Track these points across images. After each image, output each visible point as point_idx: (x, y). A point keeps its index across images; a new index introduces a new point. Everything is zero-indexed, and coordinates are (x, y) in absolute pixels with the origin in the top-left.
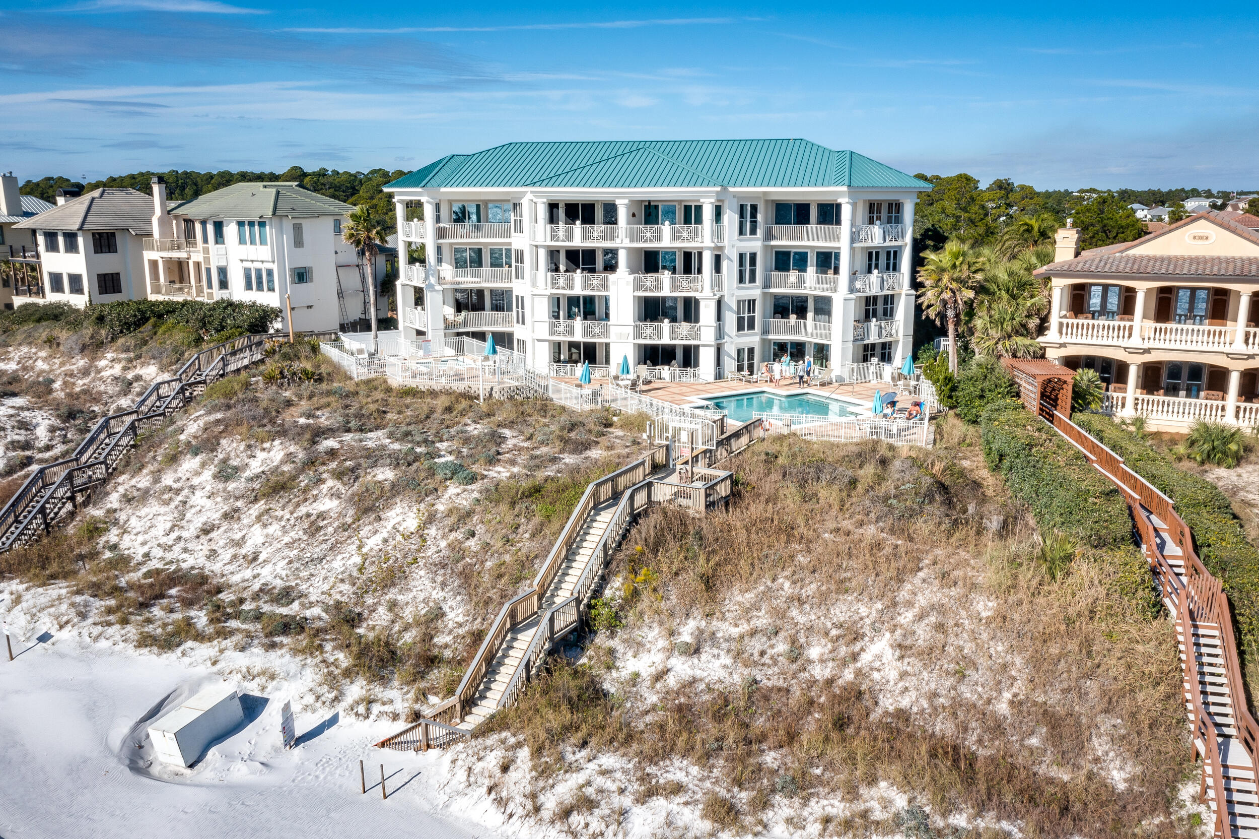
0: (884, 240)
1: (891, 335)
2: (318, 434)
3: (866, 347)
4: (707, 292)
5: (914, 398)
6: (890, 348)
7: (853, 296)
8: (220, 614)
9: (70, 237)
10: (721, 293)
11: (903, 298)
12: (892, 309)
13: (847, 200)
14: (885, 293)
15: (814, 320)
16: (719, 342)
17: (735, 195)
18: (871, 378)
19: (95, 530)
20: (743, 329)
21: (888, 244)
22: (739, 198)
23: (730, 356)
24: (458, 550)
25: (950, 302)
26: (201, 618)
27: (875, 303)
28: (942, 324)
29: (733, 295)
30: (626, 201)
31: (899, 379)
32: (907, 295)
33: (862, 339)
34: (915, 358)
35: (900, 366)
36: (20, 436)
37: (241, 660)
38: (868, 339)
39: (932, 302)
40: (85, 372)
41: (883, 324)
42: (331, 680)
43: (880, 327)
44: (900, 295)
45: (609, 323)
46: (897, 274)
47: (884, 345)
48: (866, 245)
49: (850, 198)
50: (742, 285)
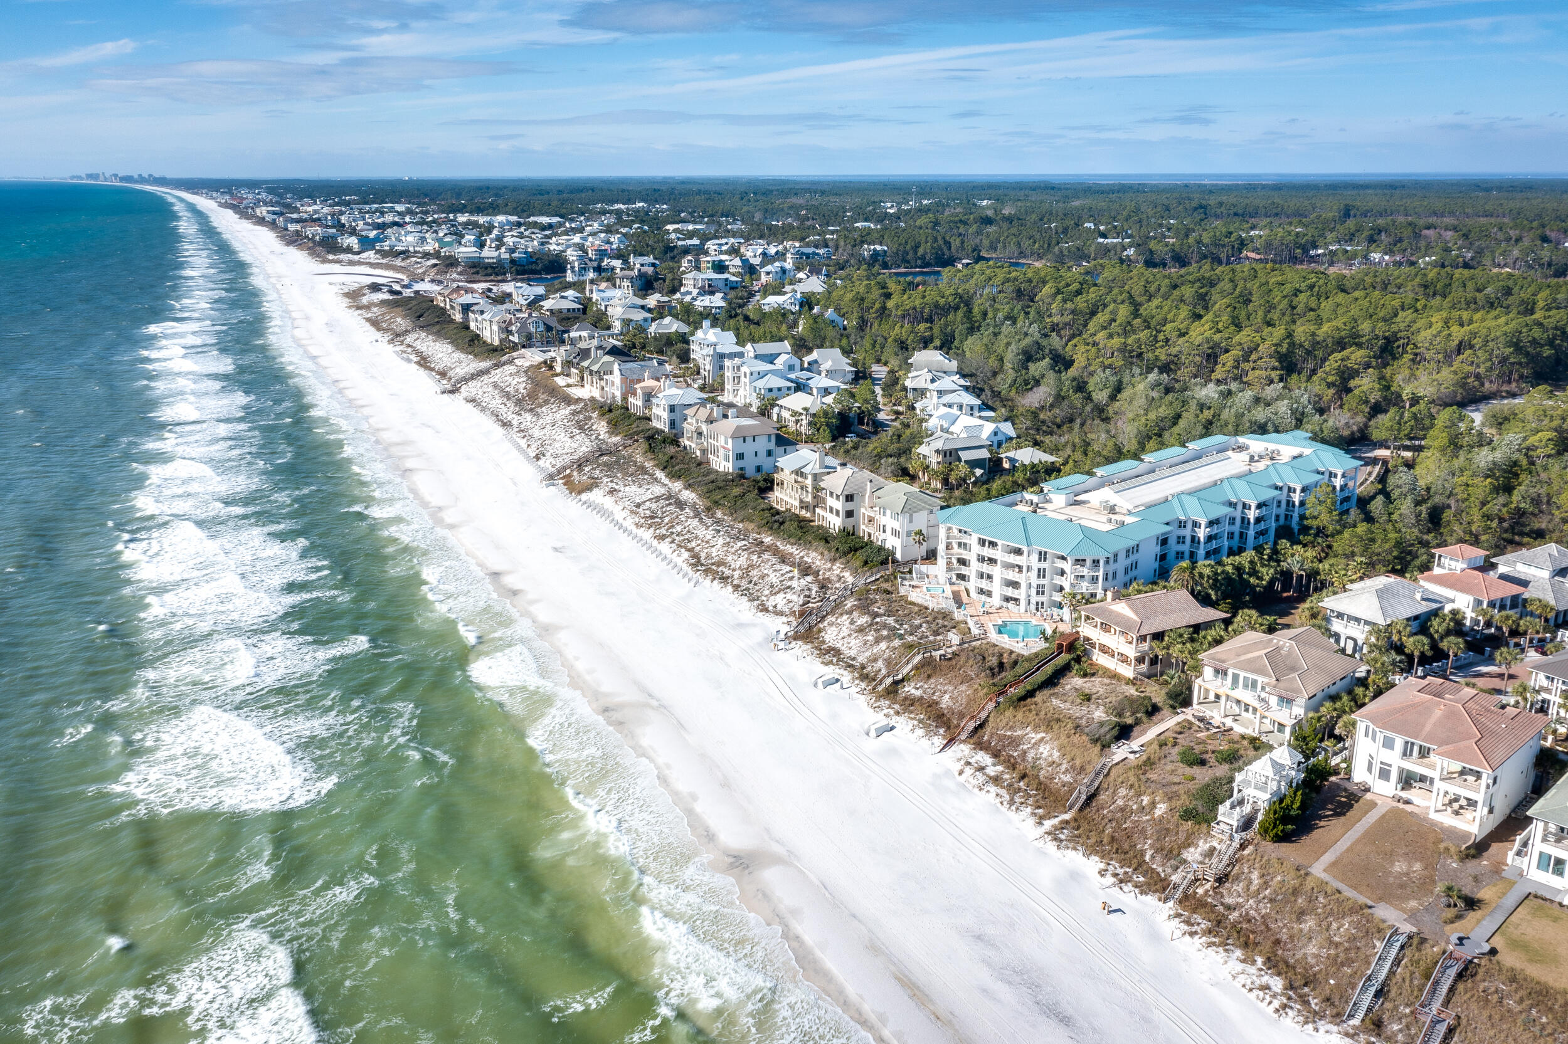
2: (877, 615)
4: (1024, 579)
8: (839, 660)
9: (838, 497)
19: (820, 631)
24: (890, 657)
26: (835, 660)
36: (807, 593)
37: (838, 671)
40: (830, 570)
42: (853, 679)
50: (1039, 579)
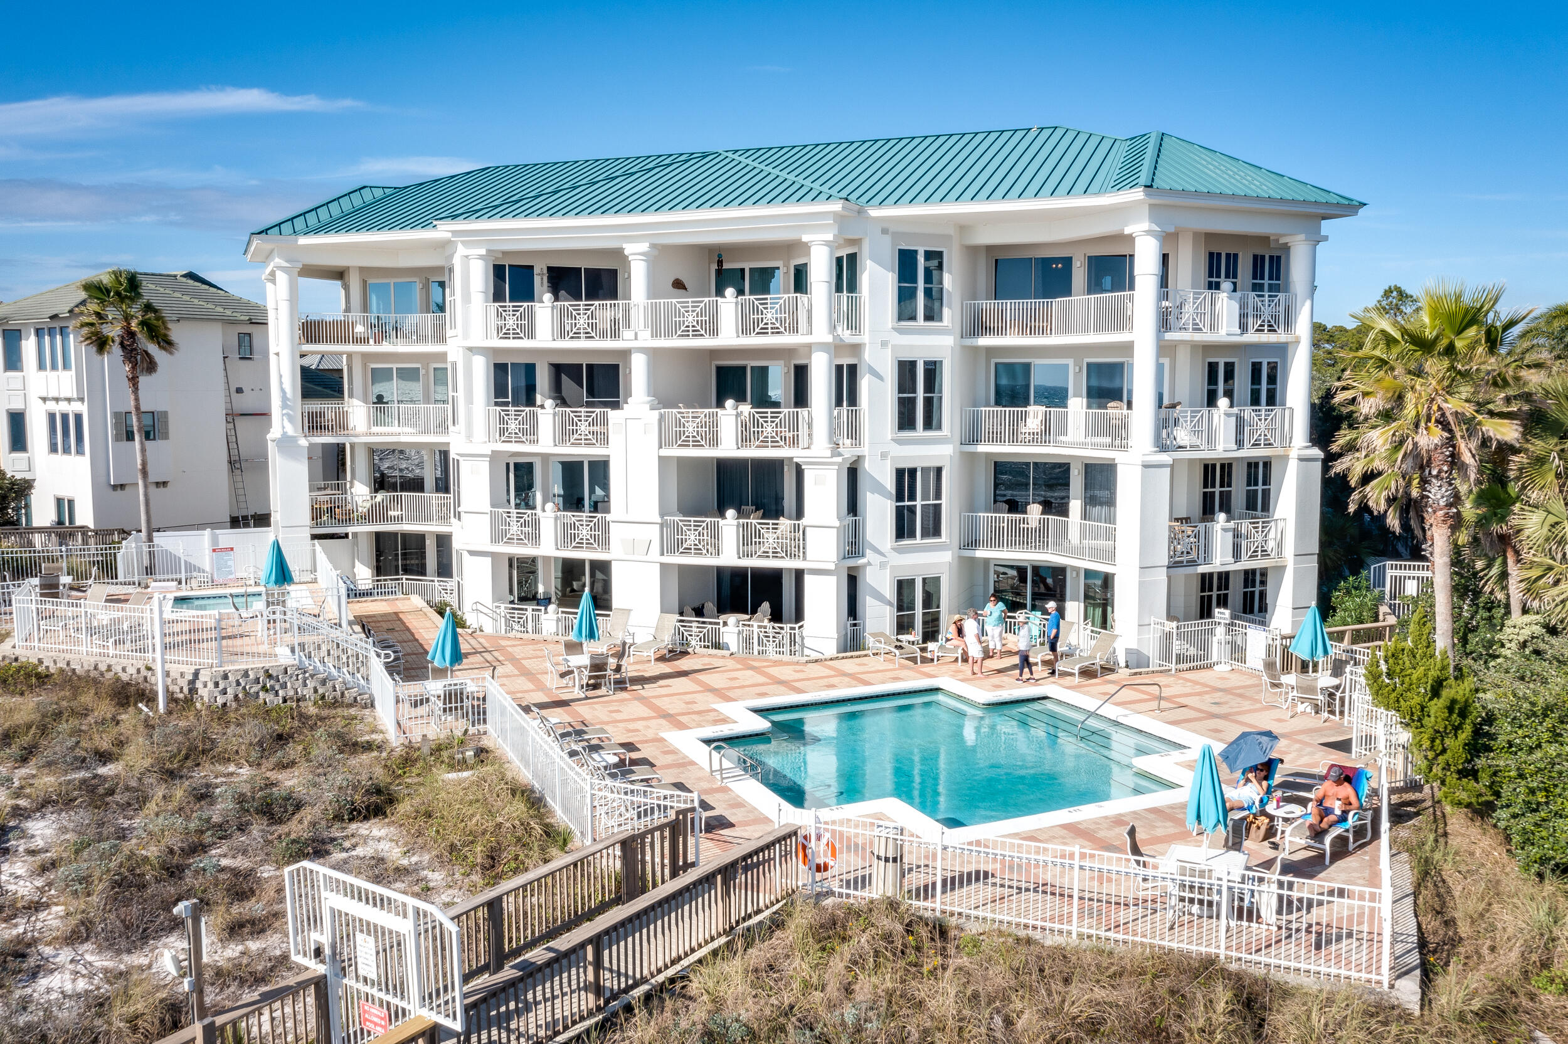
0: (1243, 328)
1: (1265, 554)
3: (1206, 580)
4: (820, 446)
5: (1330, 727)
6: (1263, 583)
7: (1166, 458)
10: (857, 451)
11: (1293, 467)
12: (1266, 494)
13: (1145, 225)
14: (1248, 452)
15: (1085, 516)
16: (852, 563)
17: (885, 228)
18: (1215, 659)
20: (912, 535)
21: (1251, 337)
22: (896, 236)
23: (879, 597)
25: (1438, 458)
27: (1227, 480)
28: (1405, 526)
29: (884, 456)
30: (644, 247)
31: (1286, 668)
32: (1302, 459)
33: (1193, 563)
34: (1326, 609)
35: (1287, 631)
38: (1206, 562)
39: (1378, 464)
41: (1245, 526)
43: (1237, 535)
44: (1285, 458)
45: (609, 517)
46: (1277, 409)
47: (1249, 576)
48: (1198, 337)
49: (1153, 219)
50: (907, 434)
